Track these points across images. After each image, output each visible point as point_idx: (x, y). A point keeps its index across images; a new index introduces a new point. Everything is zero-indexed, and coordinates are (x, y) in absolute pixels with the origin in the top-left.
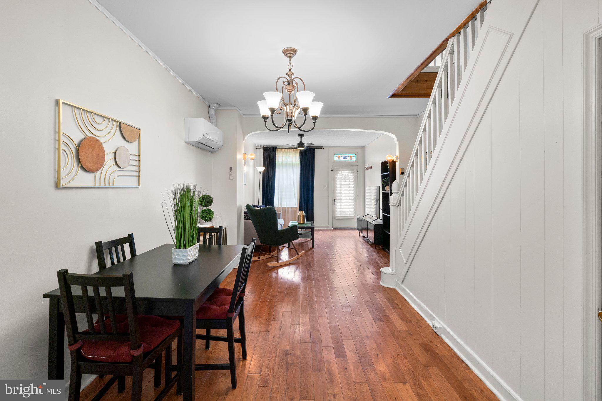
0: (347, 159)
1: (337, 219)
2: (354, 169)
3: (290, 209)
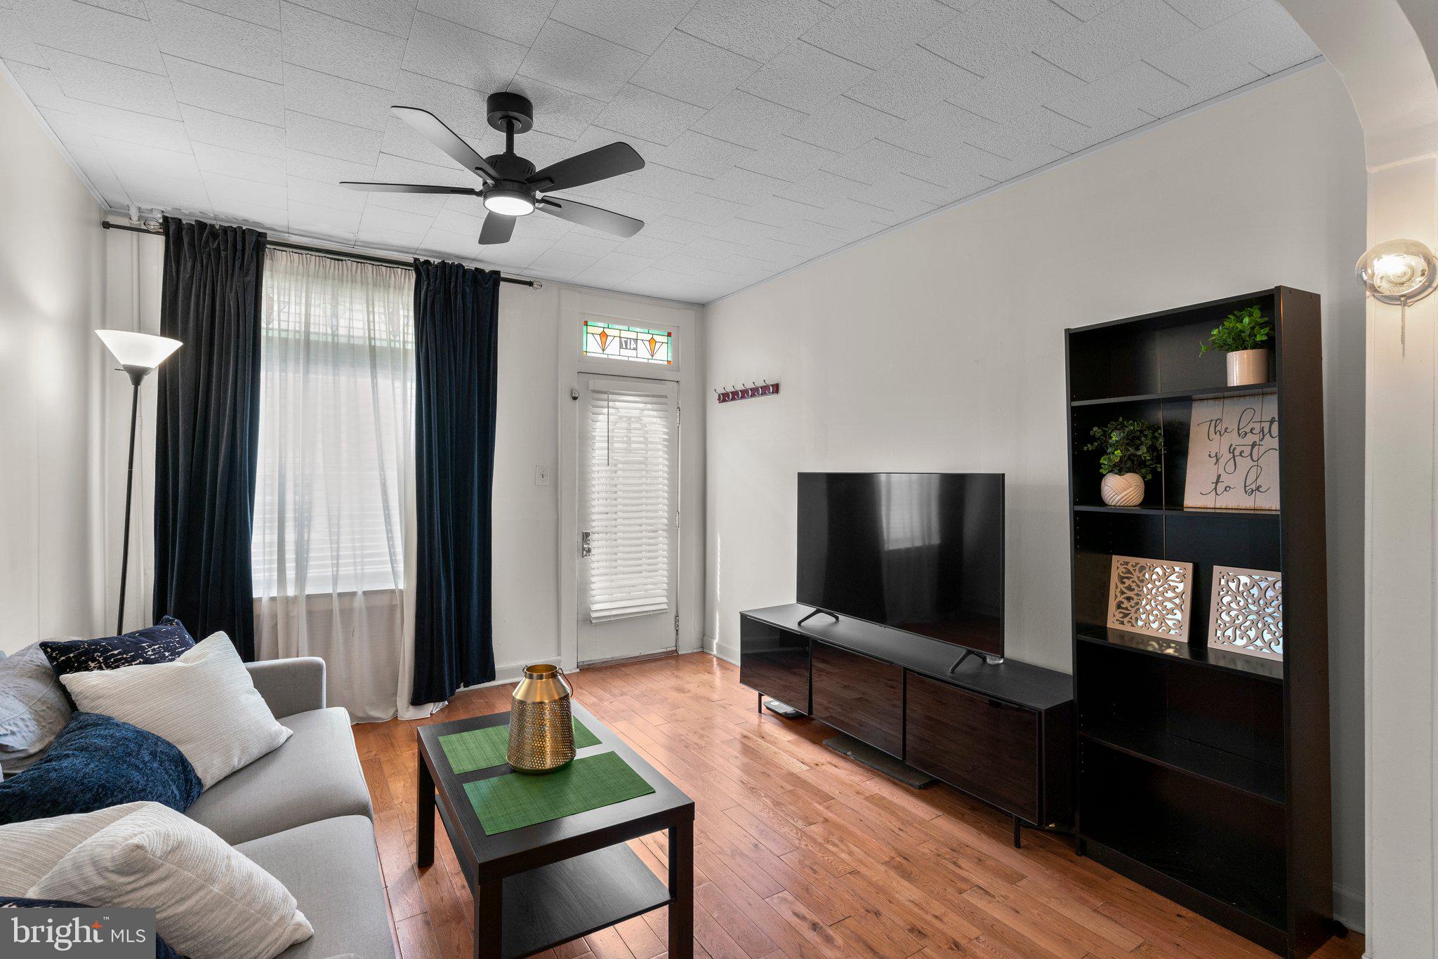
0: (635, 349)
1: (596, 624)
2: (666, 397)
3: (359, 602)
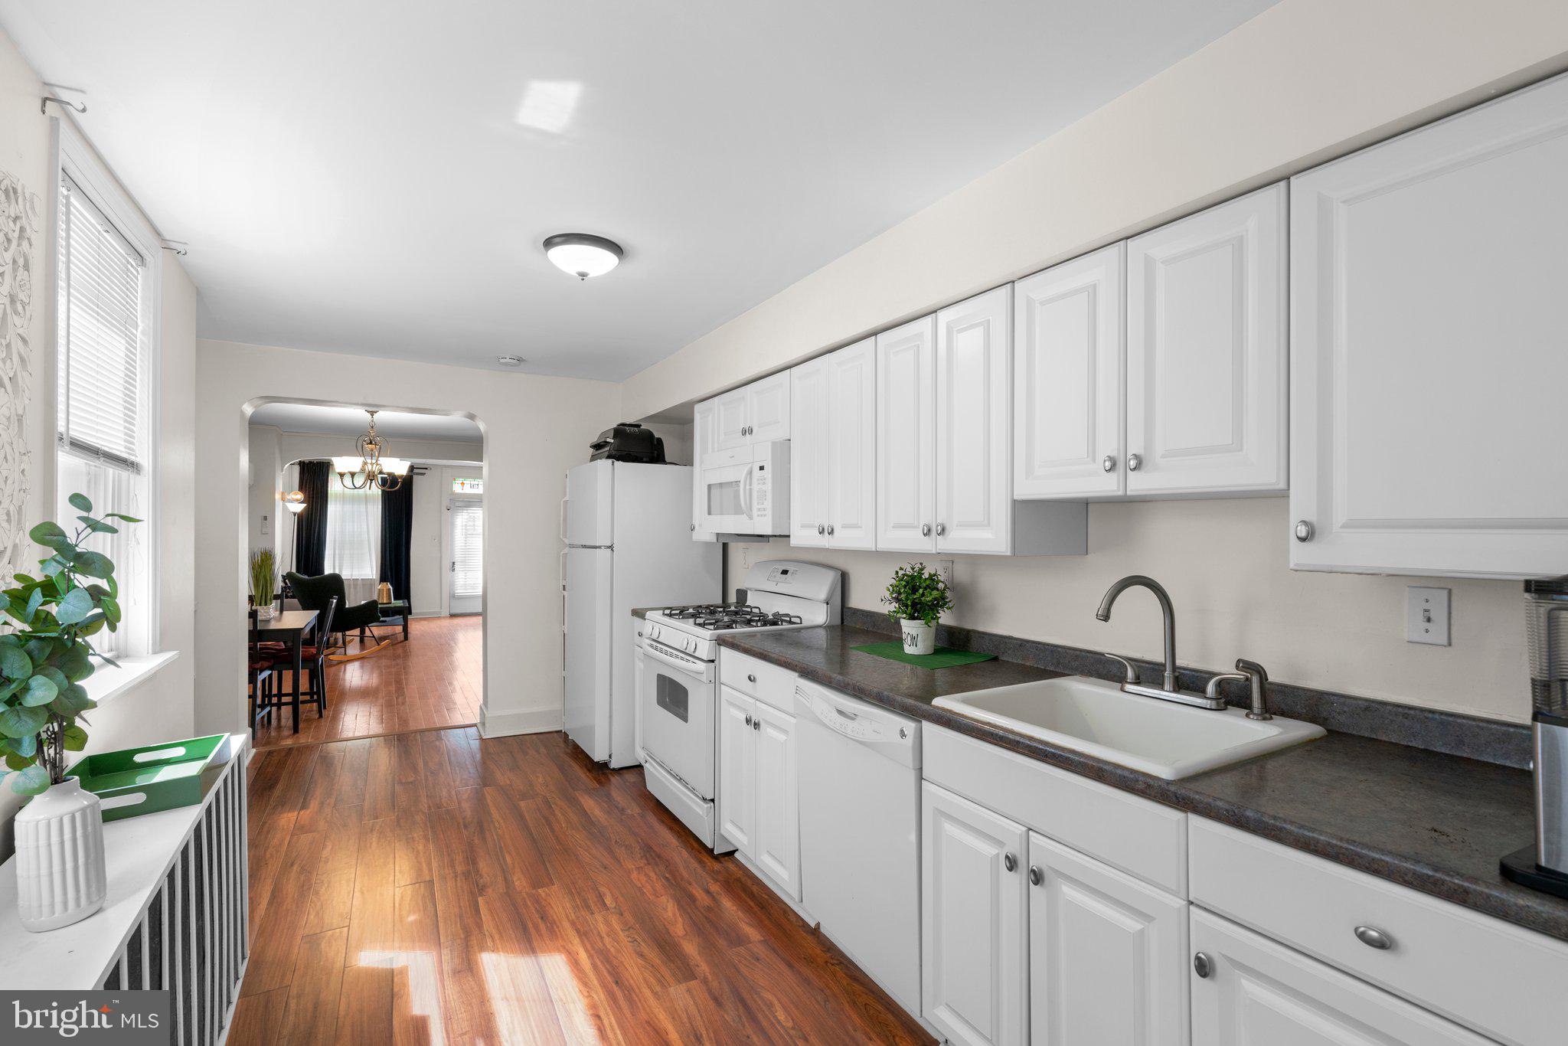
0: (478, 488)
1: (458, 598)
3: (360, 582)
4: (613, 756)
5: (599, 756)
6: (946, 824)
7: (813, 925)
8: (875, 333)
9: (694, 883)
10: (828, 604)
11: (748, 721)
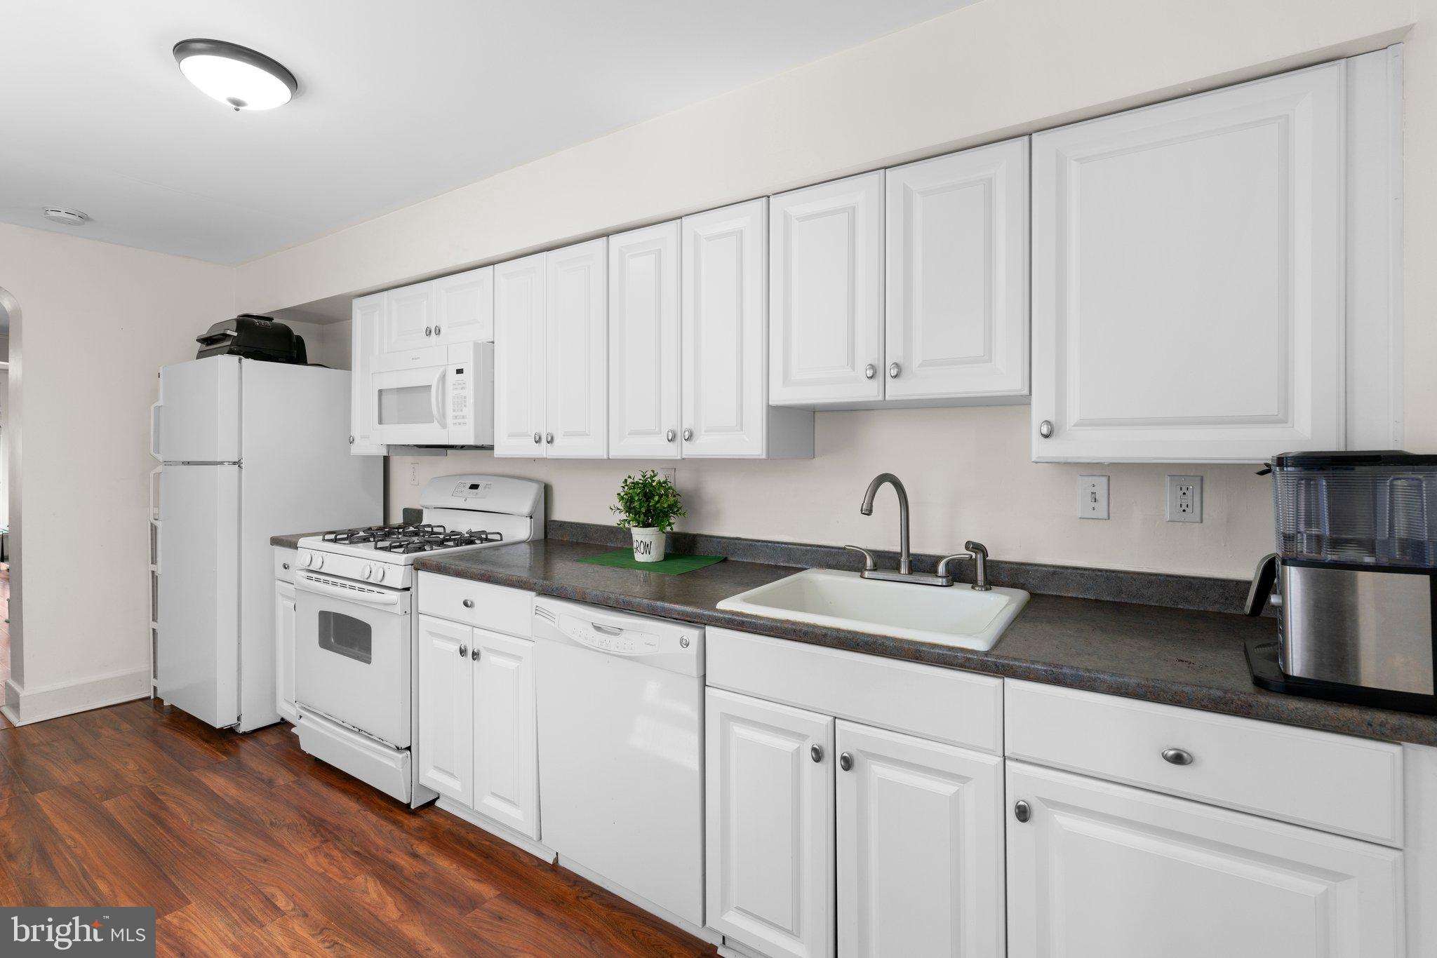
4: (243, 718)
5: (220, 721)
6: (734, 727)
7: (550, 861)
8: (606, 234)
9: (393, 850)
10: (531, 518)
11: (463, 652)
